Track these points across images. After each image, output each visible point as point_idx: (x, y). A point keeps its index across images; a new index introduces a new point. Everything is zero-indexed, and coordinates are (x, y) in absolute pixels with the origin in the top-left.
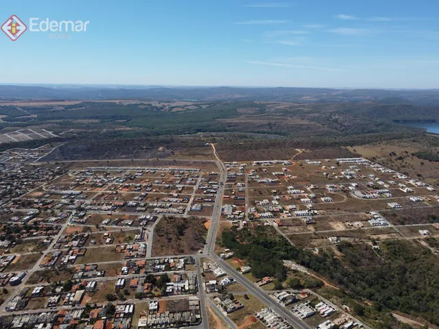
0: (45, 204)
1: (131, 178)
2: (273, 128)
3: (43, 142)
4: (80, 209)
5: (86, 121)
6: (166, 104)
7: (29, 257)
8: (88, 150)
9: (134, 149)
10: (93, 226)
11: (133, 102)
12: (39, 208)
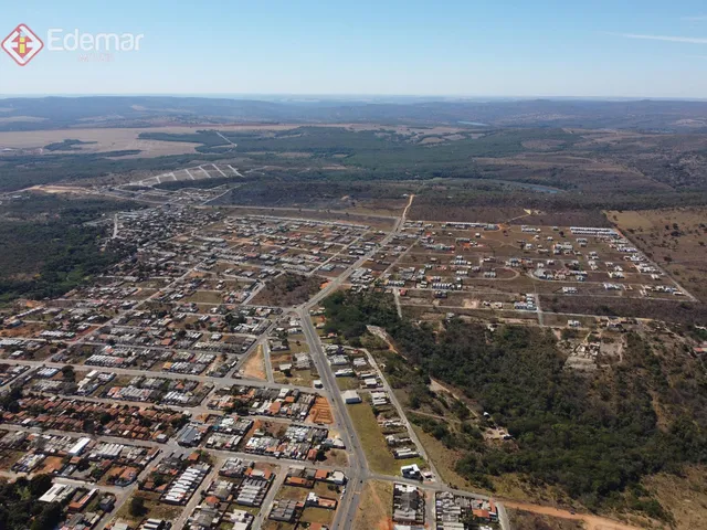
0: (184, 248)
1: (284, 231)
2: (557, 176)
3: (221, 181)
4: (213, 257)
5: (292, 155)
6: (416, 131)
7: (147, 291)
8: (263, 195)
9: (313, 196)
10: (214, 274)
11: (369, 128)
12: (177, 252)
